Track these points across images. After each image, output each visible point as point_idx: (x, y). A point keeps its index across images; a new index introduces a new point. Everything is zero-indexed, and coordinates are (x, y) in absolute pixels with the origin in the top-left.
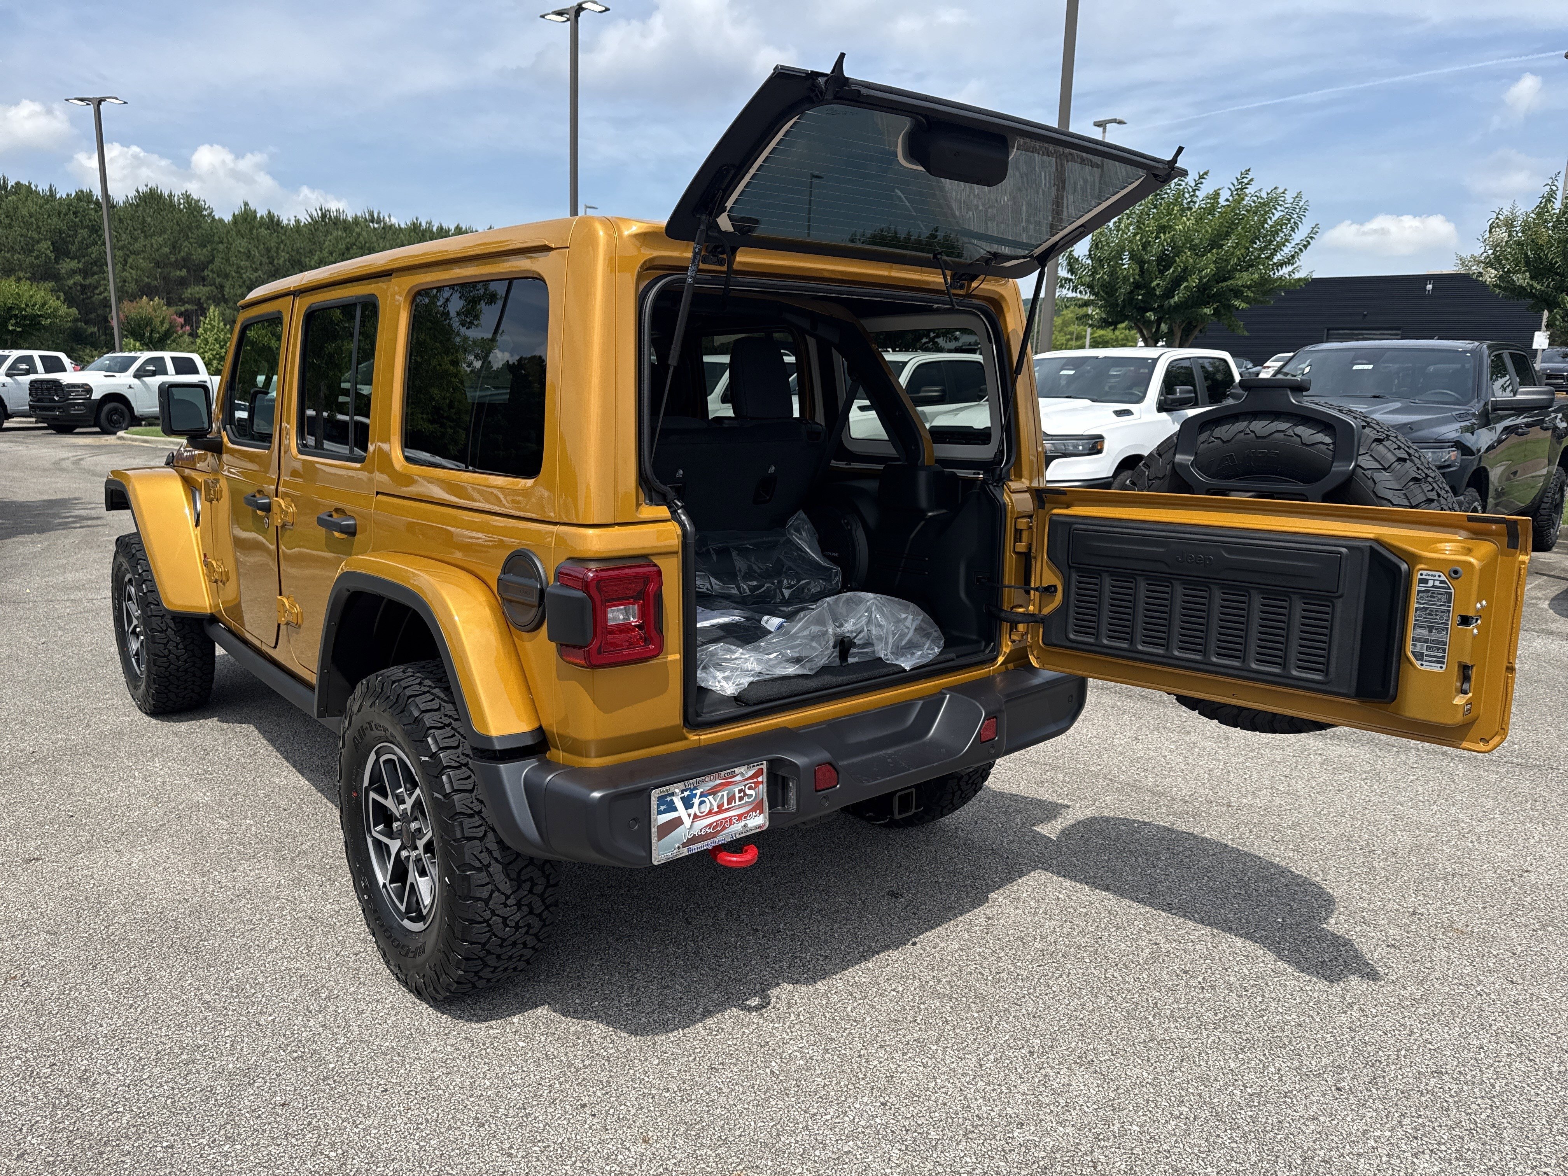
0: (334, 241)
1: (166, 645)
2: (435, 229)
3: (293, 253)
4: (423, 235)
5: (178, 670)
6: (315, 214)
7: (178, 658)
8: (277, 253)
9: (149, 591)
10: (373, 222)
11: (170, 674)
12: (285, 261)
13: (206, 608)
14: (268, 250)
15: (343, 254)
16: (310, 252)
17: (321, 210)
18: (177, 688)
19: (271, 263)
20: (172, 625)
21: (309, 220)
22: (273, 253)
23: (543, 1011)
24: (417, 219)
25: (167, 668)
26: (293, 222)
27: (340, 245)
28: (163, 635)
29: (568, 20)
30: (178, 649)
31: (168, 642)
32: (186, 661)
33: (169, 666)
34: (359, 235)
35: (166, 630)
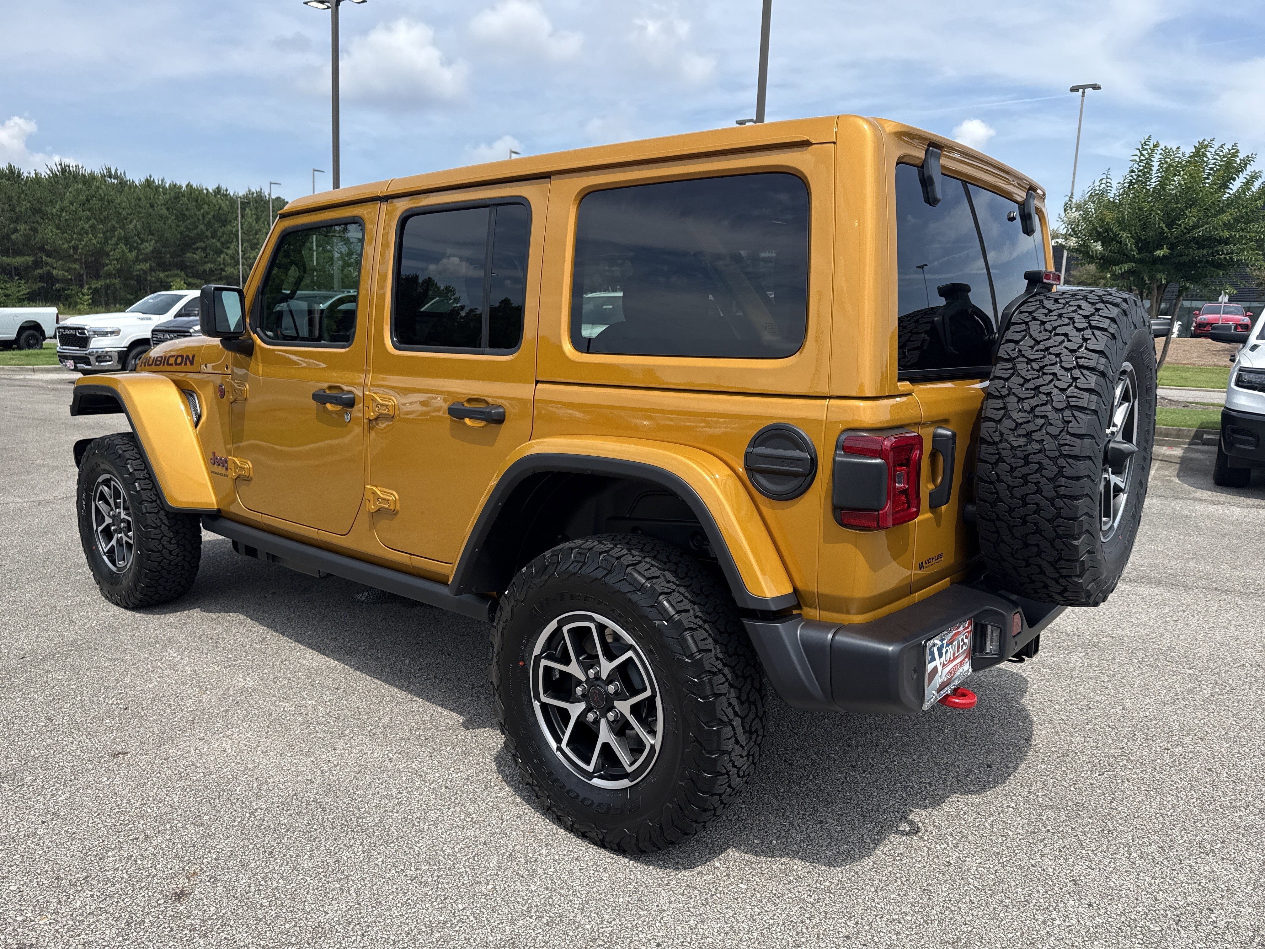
0: (75, 193)
1: (160, 540)
2: (167, 186)
3: (34, 202)
4: (156, 190)
5: (169, 564)
6: (55, 168)
7: (170, 552)
8: (19, 201)
9: (142, 489)
10: (110, 177)
11: (163, 568)
12: (27, 209)
13: (213, 504)
14: (10, 199)
15: (84, 205)
16: (51, 201)
17: (61, 165)
18: (167, 582)
19: (13, 210)
20: (166, 521)
21: (49, 172)
22: (14, 202)
23: (732, 853)
24: (150, 177)
25: (159, 563)
26: (33, 175)
27: (81, 197)
28: (158, 531)
29: (328, 8)
30: (171, 544)
31: (162, 538)
32: (177, 555)
33: (162, 560)
34: (98, 188)
35: (161, 526)
